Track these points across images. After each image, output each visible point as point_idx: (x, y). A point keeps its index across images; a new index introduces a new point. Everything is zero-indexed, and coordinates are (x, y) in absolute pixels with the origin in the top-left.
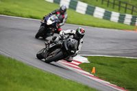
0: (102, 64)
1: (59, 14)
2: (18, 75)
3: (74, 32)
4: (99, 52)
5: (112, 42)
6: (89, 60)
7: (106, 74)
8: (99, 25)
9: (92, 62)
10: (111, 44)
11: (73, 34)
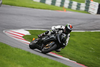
3: (64, 27)
5: (47, 20)
6: (30, 33)
8: (37, 7)
9: (32, 34)
10: (46, 21)
11: (62, 29)
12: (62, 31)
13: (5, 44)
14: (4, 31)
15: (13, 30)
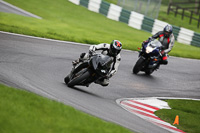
0: (188, 111)
1: (162, 38)
2: (67, 126)
3: (108, 46)
4: (185, 93)
7: (194, 127)
9: (174, 108)
11: (107, 49)
12: (106, 52)
13: (118, 126)
14: (118, 101)
15: (135, 100)
